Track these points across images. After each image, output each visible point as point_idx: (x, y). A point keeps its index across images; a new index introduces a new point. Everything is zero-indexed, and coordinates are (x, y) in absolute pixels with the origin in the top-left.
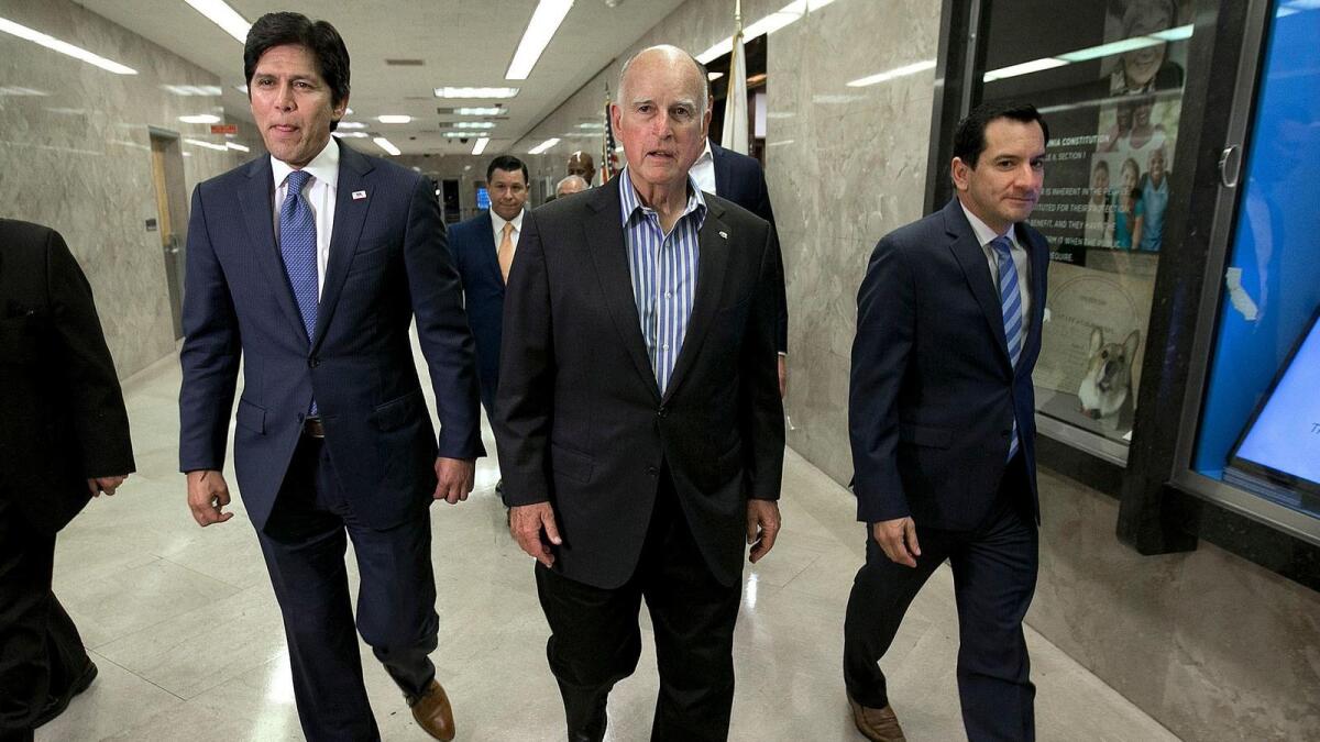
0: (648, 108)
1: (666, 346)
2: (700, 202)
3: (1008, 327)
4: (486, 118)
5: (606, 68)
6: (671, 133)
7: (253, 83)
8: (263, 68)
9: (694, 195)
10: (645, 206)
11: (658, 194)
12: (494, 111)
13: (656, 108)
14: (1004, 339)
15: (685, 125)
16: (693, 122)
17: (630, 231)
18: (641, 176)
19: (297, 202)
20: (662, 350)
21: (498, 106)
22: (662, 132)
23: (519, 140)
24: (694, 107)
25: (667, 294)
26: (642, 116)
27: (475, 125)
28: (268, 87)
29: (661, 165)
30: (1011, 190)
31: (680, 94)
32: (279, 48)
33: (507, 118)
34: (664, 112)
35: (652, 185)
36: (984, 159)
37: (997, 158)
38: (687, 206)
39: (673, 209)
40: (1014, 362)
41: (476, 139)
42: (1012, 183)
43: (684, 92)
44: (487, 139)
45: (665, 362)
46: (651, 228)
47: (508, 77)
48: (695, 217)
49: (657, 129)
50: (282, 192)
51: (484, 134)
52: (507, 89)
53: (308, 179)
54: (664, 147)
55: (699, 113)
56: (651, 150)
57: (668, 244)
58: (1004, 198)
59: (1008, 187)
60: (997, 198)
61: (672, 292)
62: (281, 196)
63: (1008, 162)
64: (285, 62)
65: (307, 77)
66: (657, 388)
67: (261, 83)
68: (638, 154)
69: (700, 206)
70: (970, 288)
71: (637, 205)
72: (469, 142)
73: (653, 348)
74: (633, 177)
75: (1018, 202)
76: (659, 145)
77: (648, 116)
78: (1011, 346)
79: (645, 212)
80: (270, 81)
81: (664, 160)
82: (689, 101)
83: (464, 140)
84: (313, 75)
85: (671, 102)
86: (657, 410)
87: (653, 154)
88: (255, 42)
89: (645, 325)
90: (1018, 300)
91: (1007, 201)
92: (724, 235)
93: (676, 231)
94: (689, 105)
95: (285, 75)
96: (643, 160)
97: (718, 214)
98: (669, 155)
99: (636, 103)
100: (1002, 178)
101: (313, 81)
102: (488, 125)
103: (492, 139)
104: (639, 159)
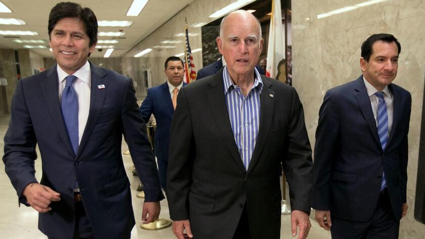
0: (235, 40)
1: (247, 148)
2: (260, 82)
3: (380, 132)
4: (114, 38)
5: (183, 10)
6: (246, 51)
7: (53, 33)
8: (58, 27)
9: (257, 79)
10: (235, 84)
11: (241, 79)
12: (118, 34)
13: (239, 40)
14: (378, 137)
15: (252, 47)
16: (256, 45)
17: (228, 96)
18: (233, 70)
19: (70, 90)
20: (245, 150)
21: (121, 31)
22: (243, 51)
23: (131, 50)
24: (256, 38)
25: (246, 125)
26: (233, 43)
27: (107, 42)
28: (60, 36)
29: (242, 66)
30: (383, 71)
31: (250, 33)
32: (67, 18)
33: (125, 38)
34: (243, 42)
35: (238, 75)
36: (372, 58)
37: (377, 57)
38: (254, 83)
39: (248, 85)
40: (384, 147)
41: (107, 49)
42: (383, 68)
43: (252, 31)
44: (113, 50)
45: (247, 157)
46: (238, 94)
47: (128, 15)
48: (257, 88)
49: (240, 49)
50: (62, 85)
51: (111, 47)
52: (127, 22)
53: (75, 79)
54: (244, 57)
55: (258, 41)
56: (238, 59)
57: (246, 102)
58: (380, 75)
59: (382, 69)
60: (377, 74)
61: (248, 123)
62: (62, 86)
63: (382, 59)
64: (69, 25)
65: (79, 33)
66: (244, 167)
67: (57, 34)
68: (232, 61)
69: (260, 84)
70: (362, 113)
71: (231, 84)
72: (103, 51)
73: (241, 150)
74: (230, 72)
75: (385, 76)
76: (242, 56)
77: (235, 44)
78: (382, 140)
79: (235, 87)
80: (61, 33)
81: (244, 63)
82: (254, 36)
83: (100, 50)
84: (82, 32)
85: (246, 37)
86: (244, 178)
87: (238, 61)
88: (55, 15)
89: (237, 139)
90: (387, 119)
91: (380, 76)
92: (272, 96)
93: (250, 96)
94: (254, 38)
95: (69, 31)
96: (234, 64)
97: (268, 86)
98: (246, 61)
99: (230, 38)
100: (379, 66)
101: (82, 35)
102: (114, 42)
103: (115, 49)
104: (232, 63)
